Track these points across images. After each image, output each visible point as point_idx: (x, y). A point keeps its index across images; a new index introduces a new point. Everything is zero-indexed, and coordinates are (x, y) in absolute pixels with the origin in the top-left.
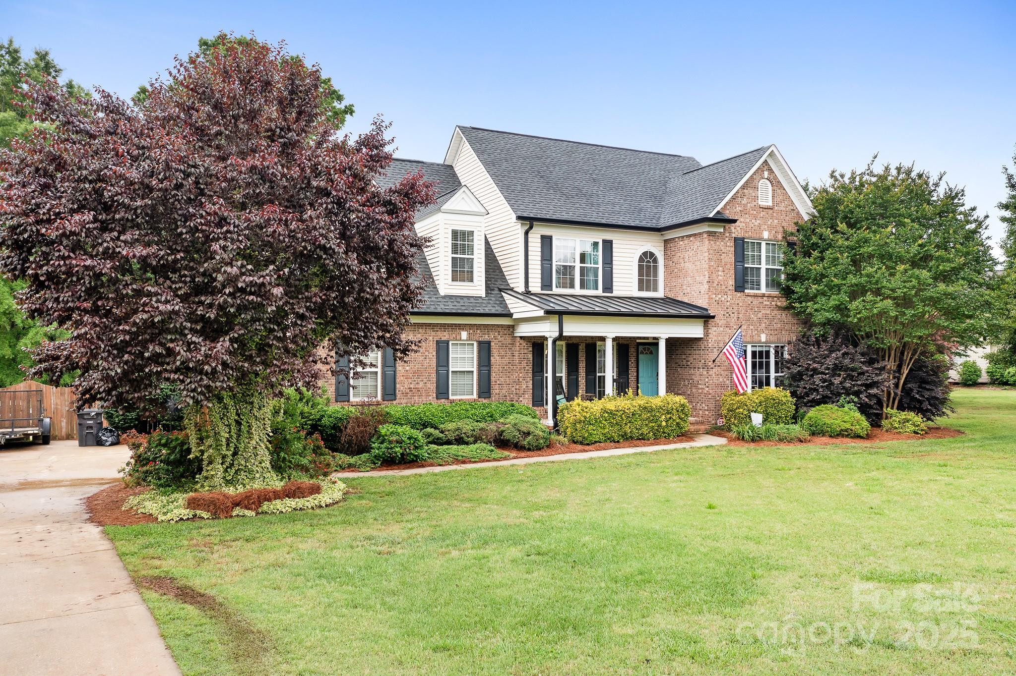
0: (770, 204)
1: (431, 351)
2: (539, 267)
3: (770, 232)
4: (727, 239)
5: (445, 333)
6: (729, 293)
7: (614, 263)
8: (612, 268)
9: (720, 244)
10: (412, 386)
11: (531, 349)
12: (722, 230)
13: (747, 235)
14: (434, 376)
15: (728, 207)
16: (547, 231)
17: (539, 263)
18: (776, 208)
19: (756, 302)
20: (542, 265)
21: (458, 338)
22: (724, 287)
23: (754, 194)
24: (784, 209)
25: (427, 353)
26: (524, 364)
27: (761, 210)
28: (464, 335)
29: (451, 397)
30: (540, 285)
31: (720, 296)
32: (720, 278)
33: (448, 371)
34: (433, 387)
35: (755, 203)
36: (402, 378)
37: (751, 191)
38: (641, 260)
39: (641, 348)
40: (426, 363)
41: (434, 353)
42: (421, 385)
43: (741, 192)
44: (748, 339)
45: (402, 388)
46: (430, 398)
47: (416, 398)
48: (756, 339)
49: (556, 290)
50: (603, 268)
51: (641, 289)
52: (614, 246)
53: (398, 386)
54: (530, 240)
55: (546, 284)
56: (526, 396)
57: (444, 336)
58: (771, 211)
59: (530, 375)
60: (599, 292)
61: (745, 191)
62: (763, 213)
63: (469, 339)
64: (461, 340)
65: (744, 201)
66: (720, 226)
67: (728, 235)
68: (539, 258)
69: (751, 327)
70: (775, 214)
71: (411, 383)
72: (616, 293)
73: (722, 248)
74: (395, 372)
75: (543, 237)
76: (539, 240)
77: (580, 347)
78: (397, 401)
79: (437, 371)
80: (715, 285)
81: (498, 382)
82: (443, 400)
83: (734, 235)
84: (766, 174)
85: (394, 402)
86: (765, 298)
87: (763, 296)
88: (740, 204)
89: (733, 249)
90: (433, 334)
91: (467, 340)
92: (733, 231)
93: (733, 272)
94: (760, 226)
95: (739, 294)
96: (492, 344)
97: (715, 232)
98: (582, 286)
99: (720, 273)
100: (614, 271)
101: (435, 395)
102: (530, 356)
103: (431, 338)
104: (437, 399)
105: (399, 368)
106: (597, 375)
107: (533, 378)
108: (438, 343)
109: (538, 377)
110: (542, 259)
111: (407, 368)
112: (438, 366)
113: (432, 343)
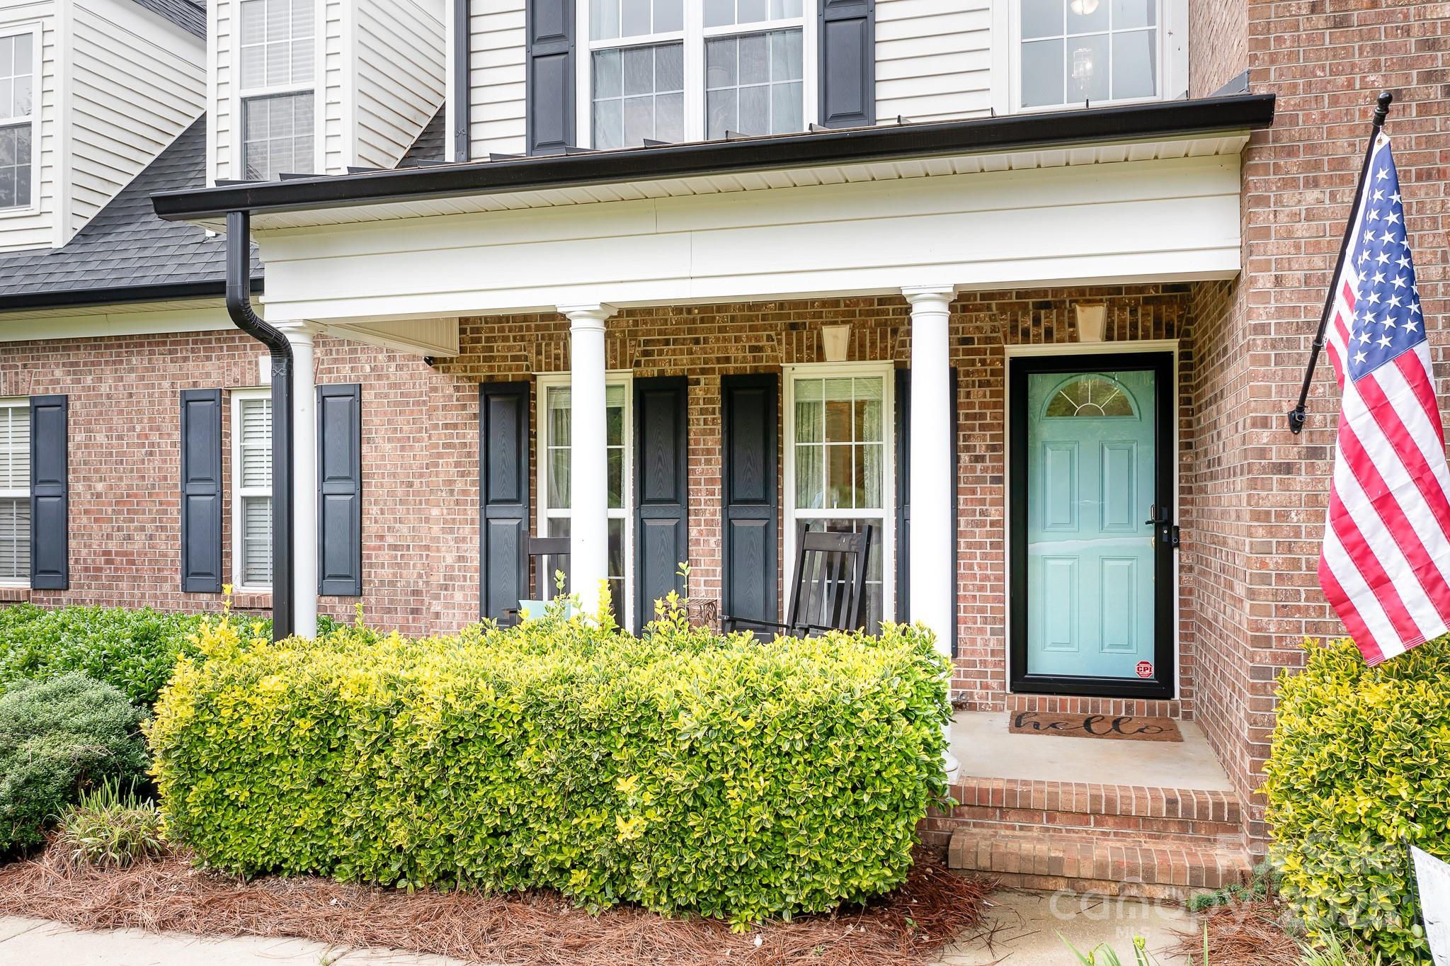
1: (167, 427)
5: (209, 366)
10: (112, 546)
11: (475, 407)
14: (175, 512)
20: (533, 59)
21: (249, 379)
25: (155, 437)
26: (447, 469)
28: (269, 366)
29: (234, 588)
30: (522, 127)
33: (221, 496)
34: (173, 550)
36: (84, 520)
39: (1043, 388)
40: (152, 469)
41: (177, 436)
42: (139, 543)
45: (84, 551)
46: (167, 587)
47: (124, 585)
50: (825, 24)
53: (73, 543)
56: (458, 597)
57: (207, 374)
59: (473, 512)
64: (258, 385)
68: (521, 37)
71: (109, 537)
74: (65, 497)
77: (697, 392)
78: (72, 593)
79: (186, 498)
81: (390, 540)
82: (202, 598)
85: (64, 596)
90: (172, 368)
96: (367, 396)
101: (178, 577)
102: (473, 436)
103: (166, 384)
104: (185, 590)
105: (77, 487)
106: (791, 514)
107: (487, 522)
108: (187, 401)
109: (506, 522)
110: (533, 38)
111: (100, 487)
112: (186, 479)
113: (167, 401)
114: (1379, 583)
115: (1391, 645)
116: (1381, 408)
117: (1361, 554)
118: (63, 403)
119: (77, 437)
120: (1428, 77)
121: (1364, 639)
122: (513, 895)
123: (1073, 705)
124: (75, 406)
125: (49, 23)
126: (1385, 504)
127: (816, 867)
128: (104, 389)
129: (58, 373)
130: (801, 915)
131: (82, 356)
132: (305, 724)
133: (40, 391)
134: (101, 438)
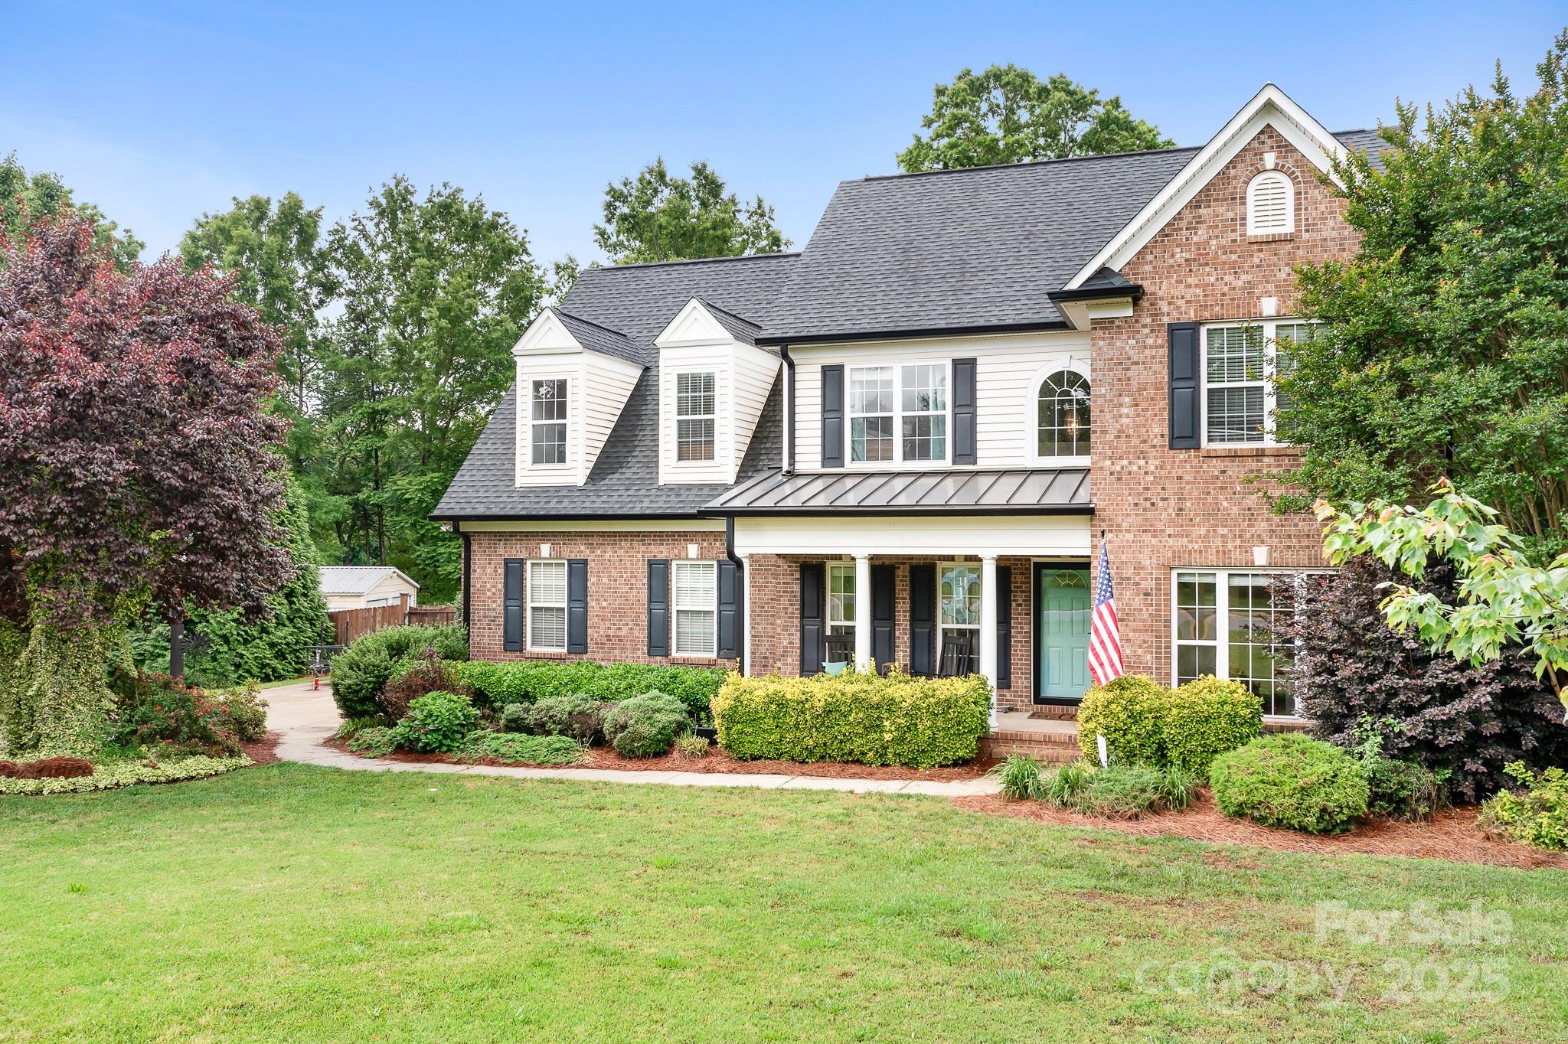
0: (1289, 228)
1: (640, 577)
2: (819, 425)
3: (1283, 299)
4: (1147, 331)
5: (662, 548)
6: (1152, 453)
7: (979, 403)
8: (974, 415)
9: (1127, 345)
10: (611, 633)
11: (798, 575)
12: (1129, 312)
13: (1207, 314)
14: (644, 617)
15: (1150, 257)
16: (831, 356)
17: (819, 417)
18: (1306, 236)
19: (1236, 470)
20: (824, 420)
21: (683, 555)
22: (1135, 441)
23: (1230, 215)
24: (1334, 234)
25: (633, 581)
26: (784, 601)
27: (1255, 247)
28: (693, 550)
29: (674, 654)
30: (819, 457)
31: (1125, 462)
32: (1124, 421)
33: (667, 610)
34: (643, 635)
35: (1233, 236)
36: (596, 619)
37: (1221, 210)
38: (1045, 390)
40: (632, 596)
41: (645, 581)
42: (624, 632)
43: (1188, 216)
44: (1212, 559)
45: (596, 635)
46: (639, 653)
47: (617, 651)
48: (1236, 557)
49: (849, 466)
50: (955, 415)
51: (1044, 451)
52: (979, 369)
53: (590, 631)
54: (798, 377)
55: (832, 453)
56: (789, 660)
57: (661, 551)
58: (1289, 246)
59: (797, 622)
60: (947, 464)
61: (1202, 211)
62: (1261, 255)
63: (701, 557)
64: (687, 559)
65: (1202, 233)
66: (1125, 304)
67: (1149, 320)
68: (819, 409)
69: (1221, 531)
70: (1301, 252)
71: (609, 628)
72: (982, 464)
73: (1131, 353)
74: (586, 608)
75: (826, 370)
76: (819, 376)
77: (899, 572)
78: (589, 655)
79: (650, 611)
80: (1110, 437)
82: (659, 658)
83: (1166, 320)
84: (1270, 159)
85: (585, 656)
86: (1266, 460)
87: (1260, 454)
88: (1183, 246)
89: (1164, 352)
90: (643, 548)
91: (698, 559)
92: (1165, 309)
93: (1164, 403)
94: (1249, 288)
95: (1182, 455)
97: (1111, 320)
98: (908, 455)
99: (1125, 410)
100: (979, 420)
101: (646, 648)
102: (797, 588)
103: (640, 556)
104: (649, 655)
105: (592, 604)
106: (940, 626)
107: (803, 627)
108: (650, 563)
109: (812, 627)
110: (824, 410)
111: (604, 604)
112: (650, 601)
113: (640, 563)
114: (1102, 665)
115: (1104, 682)
116: (1101, 617)
117: (1097, 656)
118: (585, 562)
119: (592, 580)
120: (1146, 499)
121: (1099, 680)
122: (847, 762)
123: (1058, 709)
124: (591, 564)
125: (575, 375)
126: (1102, 643)
127: (946, 749)
128: (607, 556)
129: (582, 548)
130: (941, 766)
131: (595, 540)
132: (773, 707)
133: (573, 556)
134: (605, 580)
